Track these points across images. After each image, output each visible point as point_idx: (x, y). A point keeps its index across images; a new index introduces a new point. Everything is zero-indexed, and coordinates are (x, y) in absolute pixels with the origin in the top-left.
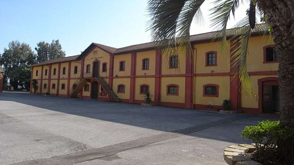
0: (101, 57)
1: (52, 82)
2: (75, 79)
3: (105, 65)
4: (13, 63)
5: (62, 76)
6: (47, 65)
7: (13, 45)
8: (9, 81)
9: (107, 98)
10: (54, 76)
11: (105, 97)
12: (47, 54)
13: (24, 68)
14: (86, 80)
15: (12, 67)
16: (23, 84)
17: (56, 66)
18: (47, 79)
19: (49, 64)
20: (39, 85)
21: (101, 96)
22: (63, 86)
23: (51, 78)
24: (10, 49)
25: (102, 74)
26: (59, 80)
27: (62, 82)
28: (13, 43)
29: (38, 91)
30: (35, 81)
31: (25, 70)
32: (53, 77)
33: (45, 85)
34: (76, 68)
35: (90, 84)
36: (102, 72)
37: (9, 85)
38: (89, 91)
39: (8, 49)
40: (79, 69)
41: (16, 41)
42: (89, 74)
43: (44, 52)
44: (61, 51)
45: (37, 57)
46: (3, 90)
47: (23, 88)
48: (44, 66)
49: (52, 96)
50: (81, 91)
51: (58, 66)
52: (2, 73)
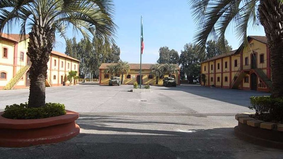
0: (258, 49)
1: (217, 75)
2: (235, 71)
3: (262, 56)
4: (188, 61)
5: (225, 70)
6: (212, 61)
7: (187, 47)
8: (186, 77)
9: (266, 89)
10: (219, 70)
11: (264, 88)
12: (215, 51)
13: (196, 65)
14: (245, 72)
15: (188, 65)
16: (197, 78)
17: (219, 62)
18: (213, 73)
19: (213, 60)
20: (207, 78)
21: (260, 87)
22: (226, 79)
23: (216, 72)
24: (185, 50)
25: (259, 66)
26: (222, 73)
27: (225, 75)
28: (187, 45)
29: (207, 84)
30: (204, 76)
31: (197, 67)
32: (217, 71)
33: (212, 78)
34: (236, 61)
35: (249, 76)
36: (260, 63)
37: (186, 79)
38: (248, 83)
39: (183, 50)
40: (239, 62)
41: (189, 43)
42: (248, 66)
43: (212, 49)
44: (227, 46)
45: (207, 54)
46: (180, 84)
47: (197, 82)
48: (210, 62)
49: (217, 88)
50: (241, 83)
51: (221, 61)
52: (179, 70)
